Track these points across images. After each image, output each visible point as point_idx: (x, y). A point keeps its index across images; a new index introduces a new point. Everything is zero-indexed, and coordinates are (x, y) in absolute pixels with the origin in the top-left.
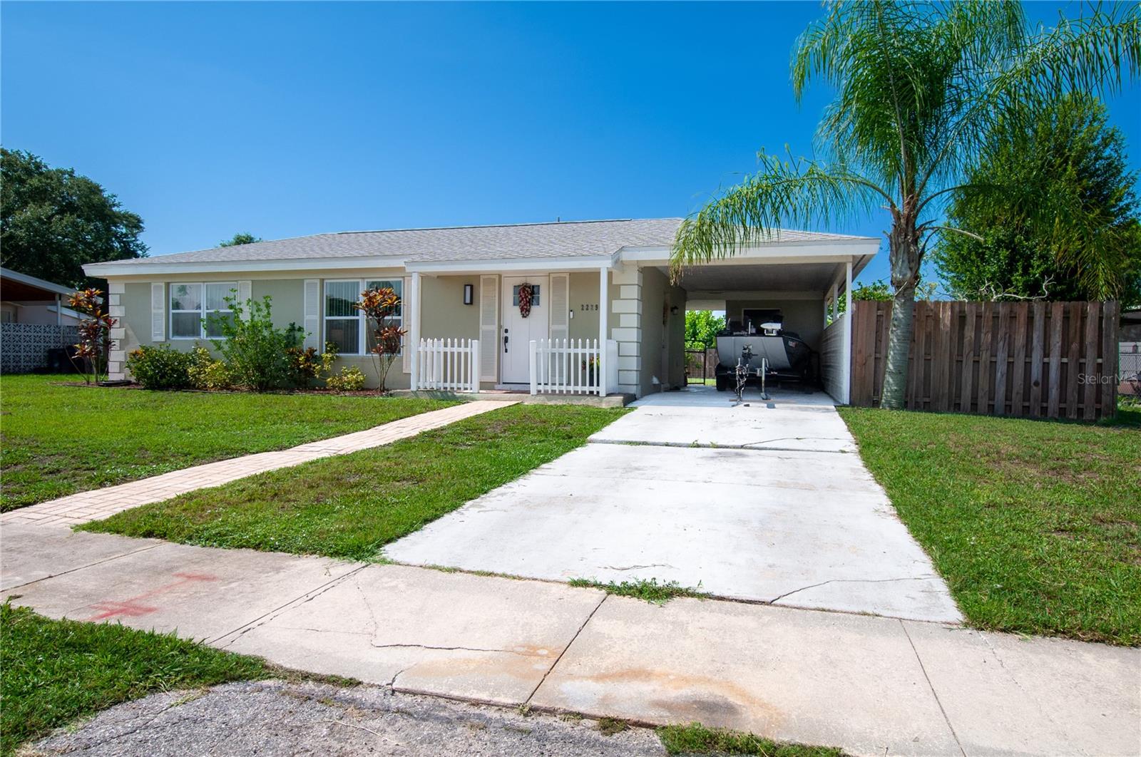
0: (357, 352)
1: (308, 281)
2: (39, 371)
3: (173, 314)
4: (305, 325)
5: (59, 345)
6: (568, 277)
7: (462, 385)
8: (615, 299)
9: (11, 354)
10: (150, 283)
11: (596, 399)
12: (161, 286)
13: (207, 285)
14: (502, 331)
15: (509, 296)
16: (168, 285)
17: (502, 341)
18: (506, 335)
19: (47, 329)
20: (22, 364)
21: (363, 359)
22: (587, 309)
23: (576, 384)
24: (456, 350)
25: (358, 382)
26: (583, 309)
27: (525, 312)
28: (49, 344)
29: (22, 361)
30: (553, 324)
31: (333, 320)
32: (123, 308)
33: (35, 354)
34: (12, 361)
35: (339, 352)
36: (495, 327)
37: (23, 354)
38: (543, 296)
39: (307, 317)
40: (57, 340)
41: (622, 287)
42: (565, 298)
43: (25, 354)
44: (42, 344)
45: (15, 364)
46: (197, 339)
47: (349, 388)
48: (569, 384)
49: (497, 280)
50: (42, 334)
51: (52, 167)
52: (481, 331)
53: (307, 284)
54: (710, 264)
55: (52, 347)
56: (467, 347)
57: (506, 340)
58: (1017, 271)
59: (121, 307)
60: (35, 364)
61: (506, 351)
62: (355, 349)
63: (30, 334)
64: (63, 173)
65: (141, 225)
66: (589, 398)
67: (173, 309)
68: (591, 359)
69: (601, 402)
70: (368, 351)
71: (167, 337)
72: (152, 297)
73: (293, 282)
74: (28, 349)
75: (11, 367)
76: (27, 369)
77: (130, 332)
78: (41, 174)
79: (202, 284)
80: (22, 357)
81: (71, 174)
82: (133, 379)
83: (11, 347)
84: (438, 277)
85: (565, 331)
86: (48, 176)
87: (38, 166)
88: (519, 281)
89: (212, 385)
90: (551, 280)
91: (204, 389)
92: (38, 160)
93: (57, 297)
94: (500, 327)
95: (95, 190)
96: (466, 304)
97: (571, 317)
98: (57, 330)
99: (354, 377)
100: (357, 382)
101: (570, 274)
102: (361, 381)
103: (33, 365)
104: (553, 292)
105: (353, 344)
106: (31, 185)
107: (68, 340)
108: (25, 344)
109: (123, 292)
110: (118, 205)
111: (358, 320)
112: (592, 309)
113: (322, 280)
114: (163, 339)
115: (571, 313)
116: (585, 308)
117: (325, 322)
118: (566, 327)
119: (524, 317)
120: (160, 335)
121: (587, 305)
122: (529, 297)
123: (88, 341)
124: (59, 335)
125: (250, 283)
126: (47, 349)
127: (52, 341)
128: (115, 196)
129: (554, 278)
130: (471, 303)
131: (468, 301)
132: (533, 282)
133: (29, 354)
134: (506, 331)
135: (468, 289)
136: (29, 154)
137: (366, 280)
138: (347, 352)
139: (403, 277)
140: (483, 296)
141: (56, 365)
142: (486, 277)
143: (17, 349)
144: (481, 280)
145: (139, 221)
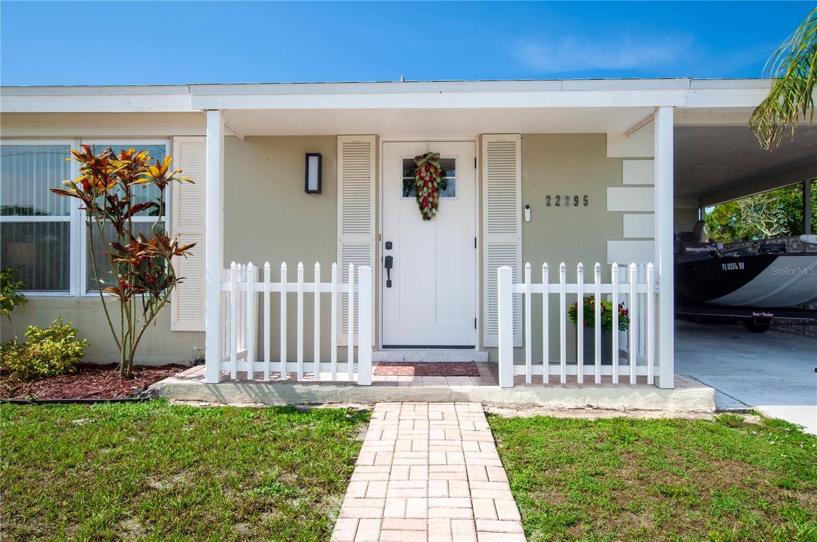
0: (66, 287)
6: (518, 141)
11: (653, 394)
14: (382, 245)
15: (394, 178)
17: (382, 264)
18: (388, 253)
21: (79, 304)
22: (557, 205)
24: (283, 287)
25: (68, 356)
26: (549, 205)
27: (428, 209)
30: (491, 232)
31: (11, 224)
35: (23, 288)
36: (369, 239)
38: (464, 178)
41: (625, 162)
42: (514, 182)
47: (46, 371)
49: (374, 147)
52: (340, 245)
57: (389, 262)
61: (389, 284)
62: (62, 283)
66: (636, 393)
69: (665, 400)
70: (92, 285)
84: (247, 138)
85: (514, 246)
88: (413, 151)
90: (485, 146)
94: (379, 237)
96: (308, 191)
97: (528, 218)
99: (58, 345)
100: (66, 357)
101: (523, 137)
102: (77, 355)
104: (490, 170)
105: (58, 273)
111: (67, 225)
112: (567, 204)
115: (527, 212)
116: (553, 199)
118: (515, 238)
119: (426, 217)
121: (558, 197)
122: (439, 180)
129: (490, 143)
130: (319, 191)
131: (313, 186)
132: (444, 151)
134: (389, 246)
135: (313, 162)
137: (85, 143)
138: (41, 287)
139: (169, 138)
140: (345, 177)
142: (349, 139)
144: (338, 145)
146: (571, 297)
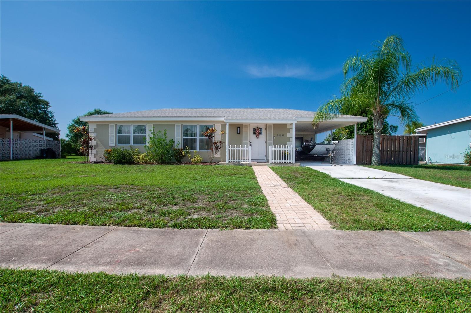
0: (196, 150)
1: (177, 125)
2: (37, 158)
3: (118, 136)
4: (175, 140)
5: (45, 147)
6: (273, 125)
7: (240, 161)
8: (288, 133)
9: (27, 151)
10: (108, 124)
11: (292, 164)
12: (113, 126)
13: (133, 126)
15: (252, 132)
16: (116, 125)
19: (40, 142)
20: (31, 155)
21: (198, 152)
23: (278, 160)
24: (235, 149)
27: (258, 136)
28: (41, 147)
29: (31, 154)
30: (268, 140)
31: (186, 139)
32: (96, 133)
33: (36, 151)
34: (27, 154)
36: (248, 142)
37: (31, 151)
38: (264, 131)
39: (176, 138)
40: (44, 146)
41: (290, 129)
42: (272, 132)
43: (32, 151)
44: (39, 147)
45: (28, 155)
46: (144, 145)
48: (275, 160)
49: (249, 126)
50: (38, 143)
51: (12, 81)
52: (243, 143)
53: (176, 126)
54: (323, 123)
55: (42, 149)
56: (247, 148)
57: (251, 145)
58: (364, 128)
59: (95, 133)
60: (36, 155)
63: (34, 143)
64: (18, 84)
65: (49, 104)
66: (289, 164)
67: (118, 134)
68: (285, 152)
70: (200, 149)
71: (116, 144)
72: (109, 130)
73: (171, 125)
74: (33, 149)
75: (27, 156)
76: (33, 157)
77: (99, 143)
78: (9, 84)
79: (131, 125)
80: (31, 152)
81: (20, 84)
82: (104, 160)
83: (27, 148)
86: (12, 84)
87: (7, 81)
88: (255, 127)
89: (142, 162)
90: (267, 126)
91: (138, 163)
92: (7, 78)
93: (43, 129)
95: (31, 91)
96: (238, 134)
97: (274, 138)
98: (44, 142)
102: (202, 160)
103: (35, 155)
104: (268, 130)
105: (194, 147)
106: (5, 88)
107: (48, 146)
108: (32, 147)
109: (96, 127)
110: (42, 97)
111: (196, 139)
112: (281, 136)
113: (182, 124)
114: (114, 145)
115: (274, 137)
116: (278, 135)
117: (183, 139)
118: (272, 142)
119: (257, 138)
120: (113, 144)
122: (259, 132)
123: (84, 146)
124: (45, 144)
125: (152, 125)
126: (40, 149)
127: (42, 146)
128: (41, 93)
129: (268, 126)
130: (239, 134)
131: (239, 133)
132: (260, 127)
133: (34, 151)
134: (251, 143)
135: (239, 128)
136: (3, 76)
137: (199, 125)
138: (192, 150)
140: (244, 131)
141: (45, 155)
142: (245, 125)
143: (29, 149)
144: (243, 126)
145: (48, 103)
146: (280, 151)
